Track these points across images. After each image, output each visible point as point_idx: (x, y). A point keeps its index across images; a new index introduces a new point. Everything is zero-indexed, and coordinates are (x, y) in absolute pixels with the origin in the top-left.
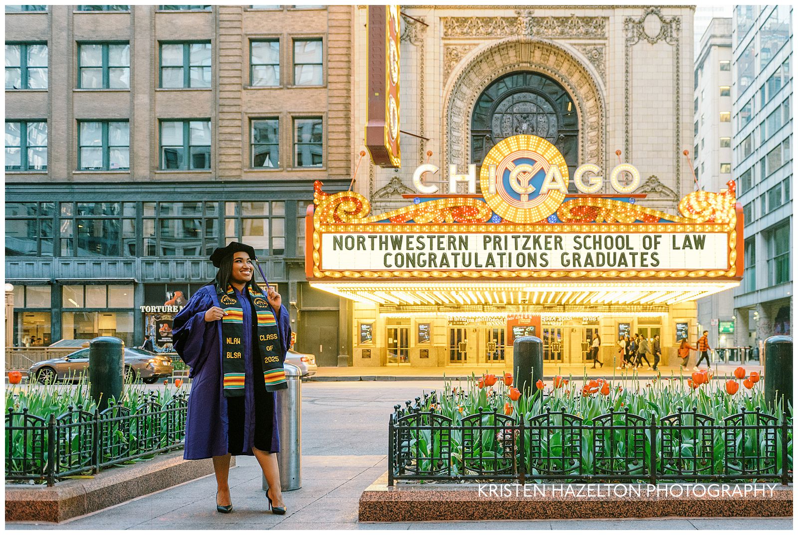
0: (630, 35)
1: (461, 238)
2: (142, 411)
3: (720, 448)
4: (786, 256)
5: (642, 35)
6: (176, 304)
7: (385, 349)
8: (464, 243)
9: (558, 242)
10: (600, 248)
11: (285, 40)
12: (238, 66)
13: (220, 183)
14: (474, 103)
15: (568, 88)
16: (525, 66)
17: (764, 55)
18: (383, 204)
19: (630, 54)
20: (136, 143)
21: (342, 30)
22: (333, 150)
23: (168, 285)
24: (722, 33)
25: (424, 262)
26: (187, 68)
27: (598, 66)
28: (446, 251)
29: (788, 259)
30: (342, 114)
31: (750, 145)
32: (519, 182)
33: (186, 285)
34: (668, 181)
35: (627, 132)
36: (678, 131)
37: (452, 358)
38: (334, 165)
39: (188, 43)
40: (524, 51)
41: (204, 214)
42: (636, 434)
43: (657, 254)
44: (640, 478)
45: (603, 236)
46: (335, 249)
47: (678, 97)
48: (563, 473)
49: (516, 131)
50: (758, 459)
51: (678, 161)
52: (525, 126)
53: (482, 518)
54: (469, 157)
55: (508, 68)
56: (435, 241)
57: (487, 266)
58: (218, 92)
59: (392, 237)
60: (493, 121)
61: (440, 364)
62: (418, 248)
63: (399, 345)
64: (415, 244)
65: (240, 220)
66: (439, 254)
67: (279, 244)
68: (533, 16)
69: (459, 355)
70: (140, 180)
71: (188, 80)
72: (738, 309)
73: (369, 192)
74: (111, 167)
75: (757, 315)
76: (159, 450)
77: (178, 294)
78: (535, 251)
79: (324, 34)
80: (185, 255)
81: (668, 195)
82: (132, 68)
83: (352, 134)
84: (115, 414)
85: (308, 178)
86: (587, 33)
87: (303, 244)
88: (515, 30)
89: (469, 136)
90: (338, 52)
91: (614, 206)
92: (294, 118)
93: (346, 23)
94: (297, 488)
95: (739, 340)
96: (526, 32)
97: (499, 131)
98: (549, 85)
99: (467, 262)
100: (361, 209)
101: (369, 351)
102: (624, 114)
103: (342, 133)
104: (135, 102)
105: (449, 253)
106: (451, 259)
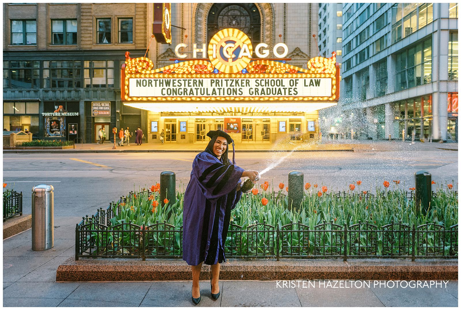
1: (199, 81)
6: (60, 112)
8: (201, 83)
9: (248, 83)
10: (268, 86)
13: (82, 51)
14: (209, 10)
18: (163, 62)
20: (39, 31)
22: (138, 35)
23: (56, 102)
25: (181, 92)
28: (192, 87)
30: (142, 17)
33: (65, 102)
34: (305, 50)
35: (285, 25)
36: (310, 25)
37: (198, 139)
38: (139, 42)
41: (74, 67)
43: (296, 89)
45: (270, 80)
46: (137, 86)
47: (310, 7)
49: (230, 24)
51: (310, 40)
52: (234, 22)
54: (206, 38)
56: (187, 82)
57: (212, 95)
58: (80, 5)
59: (165, 80)
60: (218, 19)
61: (191, 142)
62: (178, 86)
63: (171, 132)
64: (177, 84)
65: (92, 70)
66: (189, 89)
67: (111, 82)
69: (201, 137)
70: (41, 50)
73: (156, 55)
74: (28, 43)
77: (61, 107)
78: (236, 87)
81: (305, 57)
83: (147, 27)
85: (125, 49)
87: (120, 83)
89: (206, 27)
91: (275, 65)
92: (118, 18)
97: (221, 25)
99: (202, 93)
100: (149, 66)
101: (156, 135)
102: (283, 16)
103: (142, 26)
104: (39, 11)
105: (193, 88)
106: (195, 91)
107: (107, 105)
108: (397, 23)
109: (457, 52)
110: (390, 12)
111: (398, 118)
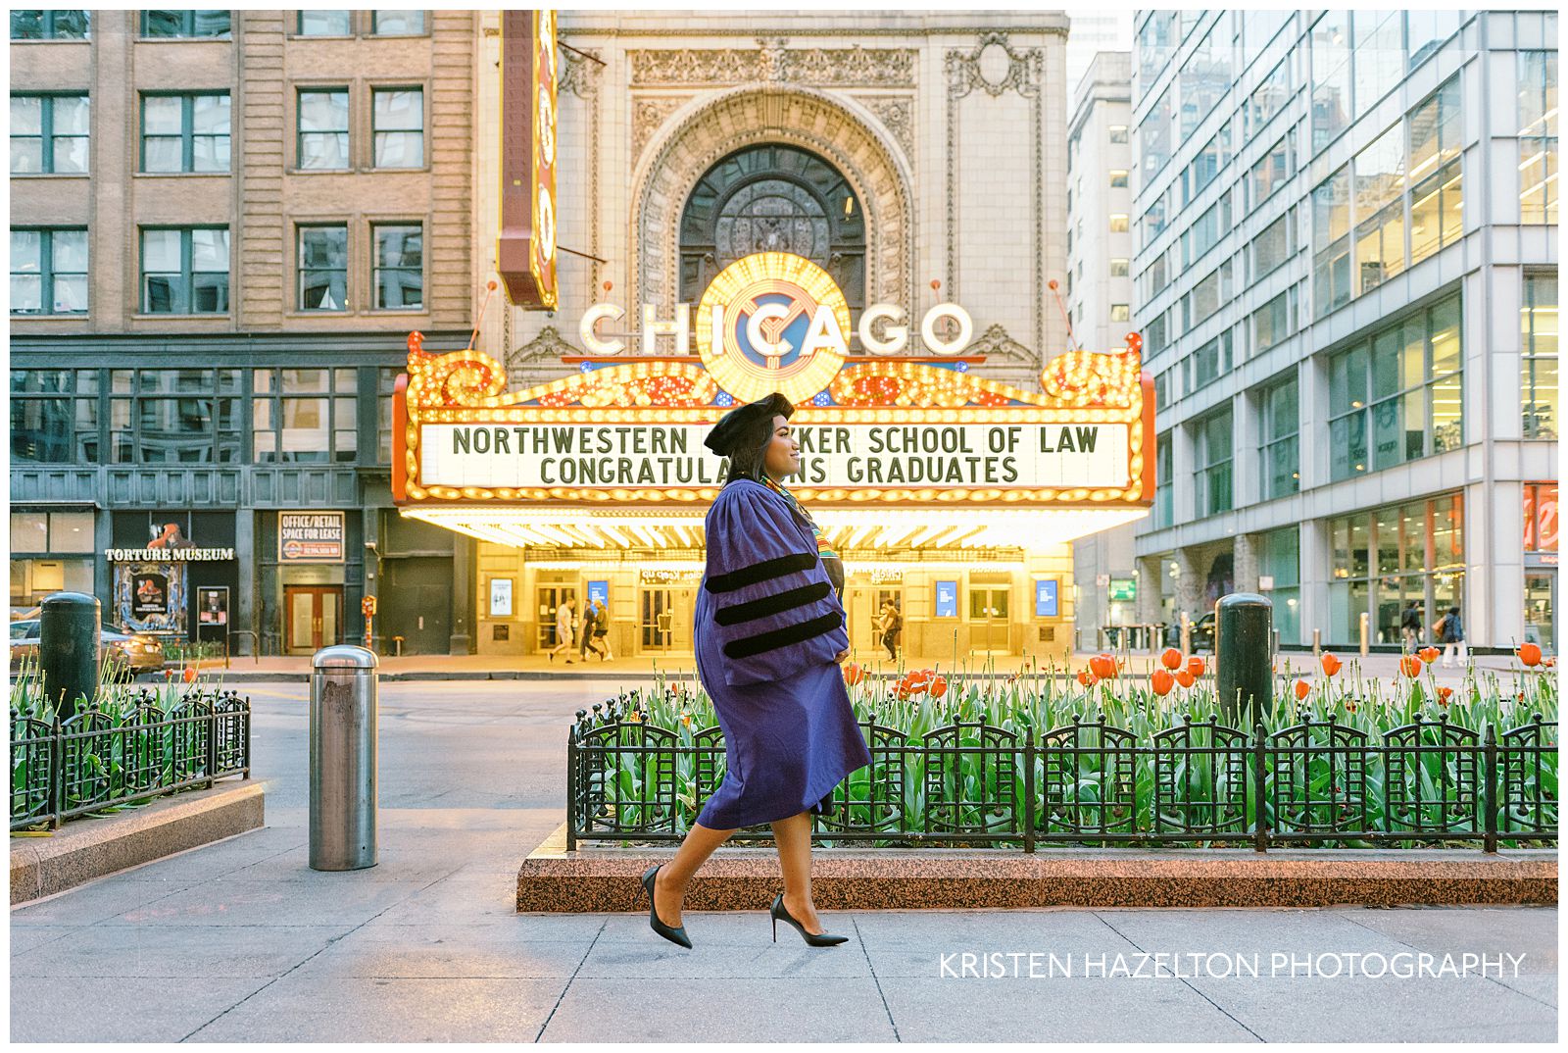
0: (955, 80)
1: (674, 432)
2: (131, 721)
3: (1145, 786)
4: (1226, 466)
5: (976, 81)
6: (167, 545)
7: (534, 625)
8: (680, 441)
9: (843, 439)
10: (915, 450)
11: (359, 90)
12: (277, 135)
13: (245, 336)
14: (684, 198)
15: (847, 173)
16: (773, 135)
17: (1187, 117)
18: (527, 374)
19: (955, 113)
20: (99, 268)
21: (458, 73)
22: (441, 280)
23: (154, 512)
24: (1113, 79)
25: (611, 473)
26: (189, 136)
27: (901, 134)
28: (649, 455)
29: (1230, 471)
30: (456, 218)
31: (1162, 272)
32: (764, 334)
33: (185, 513)
34: (1022, 333)
35: (950, 248)
36: (1039, 248)
37: (646, 642)
38: (443, 305)
39: (189, 95)
40: (772, 108)
41: (217, 390)
42: (998, 762)
43: (1013, 460)
44: (1005, 839)
45: (921, 429)
46: (456, 452)
47: (1039, 187)
48: (872, 829)
49: (759, 246)
50: (1214, 806)
51: (1039, 300)
52: (772, 239)
53: (732, 908)
54: (677, 292)
55: (744, 138)
56: (629, 437)
58: (241, 179)
59: (554, 431)
60: (718, 229)
61: (625, 652)
62: (600, 449)
64: (594, 443)
65: (279, 401)
66: (637, 461)
67: (347, 442)
68: (787, 47)
69: (658, 635)
70: (105, 332)
71: (189, 159)
72: (1143, 558)
73: (502, 352)
74: (56, 309)
75: (1176, 569)
76: (160, 790)
77: (171, 529)
79: (425, 78)
80: (181, 460)
81: (1023, 359)
82: (93, 139)
83: (473, 253)
84: (87, 725)
85: (397, 329)
86: (881, 77)
87: (388, 442)
88: (755, 72)
89: (677, 256)
90: (449, 109)
91: (934, 379)
92: (373, 224)
93: (464, 61)
94: (370, 865)
95: (1145, 611)
96: (776, 76)
97: (728, 247)
98: (816, 167)
99: (685, 475)
100: (489, 382)
101: (505, 628)
102: (946, 217)
103: (457, 249)
104: (99, 197)
105: (653, 459)
106: (657, 469)
107: (334, 522)
108: (1332, 246)
109: (1554, 343)
110: (1305, 210)
111: (1344, 573)
